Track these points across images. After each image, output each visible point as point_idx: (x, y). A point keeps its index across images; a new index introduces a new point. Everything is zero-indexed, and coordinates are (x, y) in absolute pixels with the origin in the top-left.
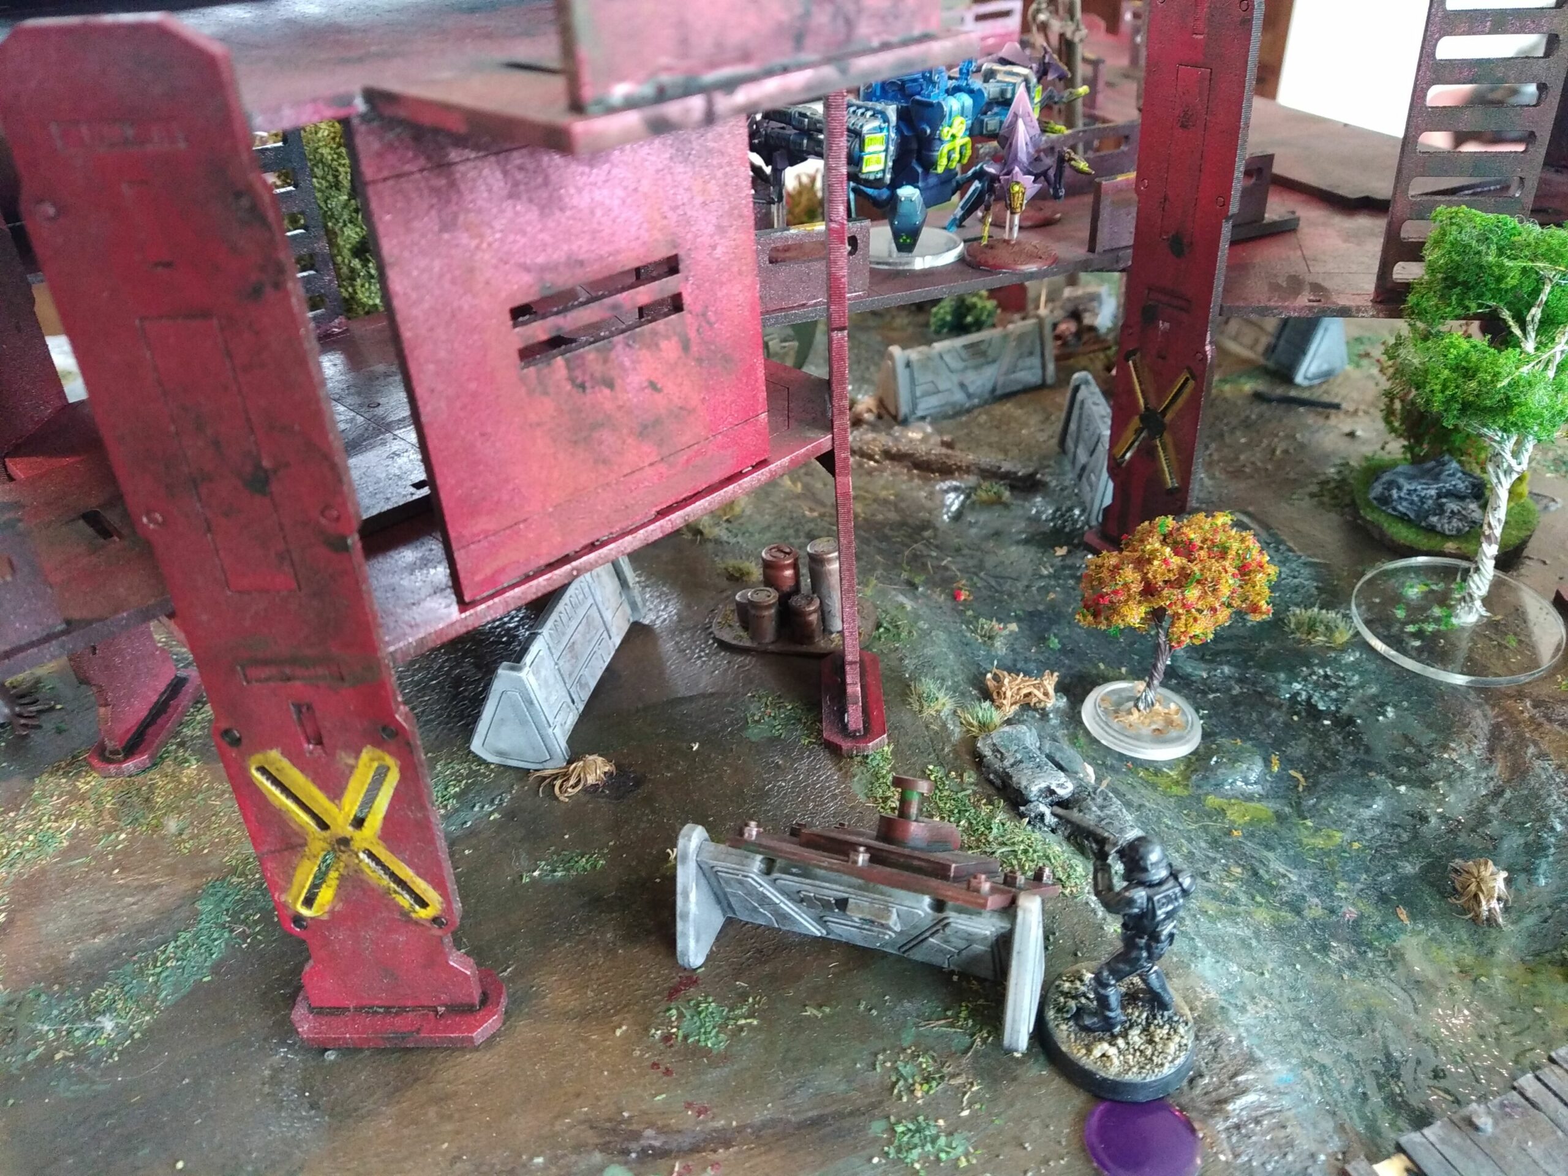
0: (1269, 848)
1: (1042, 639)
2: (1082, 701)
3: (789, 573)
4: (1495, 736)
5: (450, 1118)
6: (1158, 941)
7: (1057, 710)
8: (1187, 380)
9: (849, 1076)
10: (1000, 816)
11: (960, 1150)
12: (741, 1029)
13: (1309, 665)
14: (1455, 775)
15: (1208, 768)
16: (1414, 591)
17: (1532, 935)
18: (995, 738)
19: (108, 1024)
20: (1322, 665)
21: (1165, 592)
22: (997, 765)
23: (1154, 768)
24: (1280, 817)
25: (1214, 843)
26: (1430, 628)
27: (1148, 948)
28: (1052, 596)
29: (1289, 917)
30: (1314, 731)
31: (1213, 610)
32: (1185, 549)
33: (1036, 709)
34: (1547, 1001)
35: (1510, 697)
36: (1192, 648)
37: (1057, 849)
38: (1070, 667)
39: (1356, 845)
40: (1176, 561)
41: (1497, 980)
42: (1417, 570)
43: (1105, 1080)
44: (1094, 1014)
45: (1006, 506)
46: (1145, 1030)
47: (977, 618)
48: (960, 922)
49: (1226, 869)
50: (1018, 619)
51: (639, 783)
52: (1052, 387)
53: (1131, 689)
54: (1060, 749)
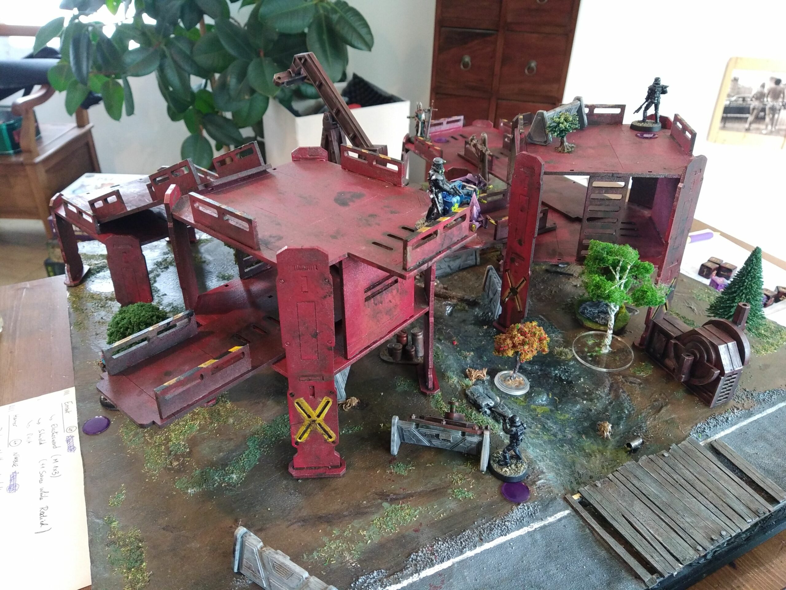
0: (549, 420)
1: (481, 357)
2: (494, 377)
3: (405, 339)
4: (611, 386)
5: (338, 494)
6: (519, 441)
7: (487, 380)
8: (523, 281)
9: (441, 480)
10: (474, 412)
11: (471, 495)
12: (411, 470)
13: (560, 365)
14: (599, 398)
15: (531, 397)
16: (590, 342)
17: (618, 442)
18: (471, 389)
19: (234, 476)
20: (564, 366)
21: (519, 347)
22: (472, 397)
23: (516, 397)
24: (551, 411)
25: (533, 419)
26: (594, 354)
27: (516, 443)
28: (483, 343)
29: (553, 438)
30: (561, 385)
31: (532, 351)
32: (523, 334)
33: (481, 380)
34: (620, 458)
35: (616, 375)
36: (526, 362)
37: (490, 421)
38: (490, 366)
39: (572, 418)
40: (522, 338)
41: (608, 454)
42: (592, 335)
43: (506, 477)
44: (503, 461)
45: (467, 311)
46: (515, 465)
47: (460, 350)
48: (469, 439)
49: (536, 426)
50: (473, 351)
51: (367, 405)
52: (479, 266)
53: (509, 373)
54: (489, 392)
